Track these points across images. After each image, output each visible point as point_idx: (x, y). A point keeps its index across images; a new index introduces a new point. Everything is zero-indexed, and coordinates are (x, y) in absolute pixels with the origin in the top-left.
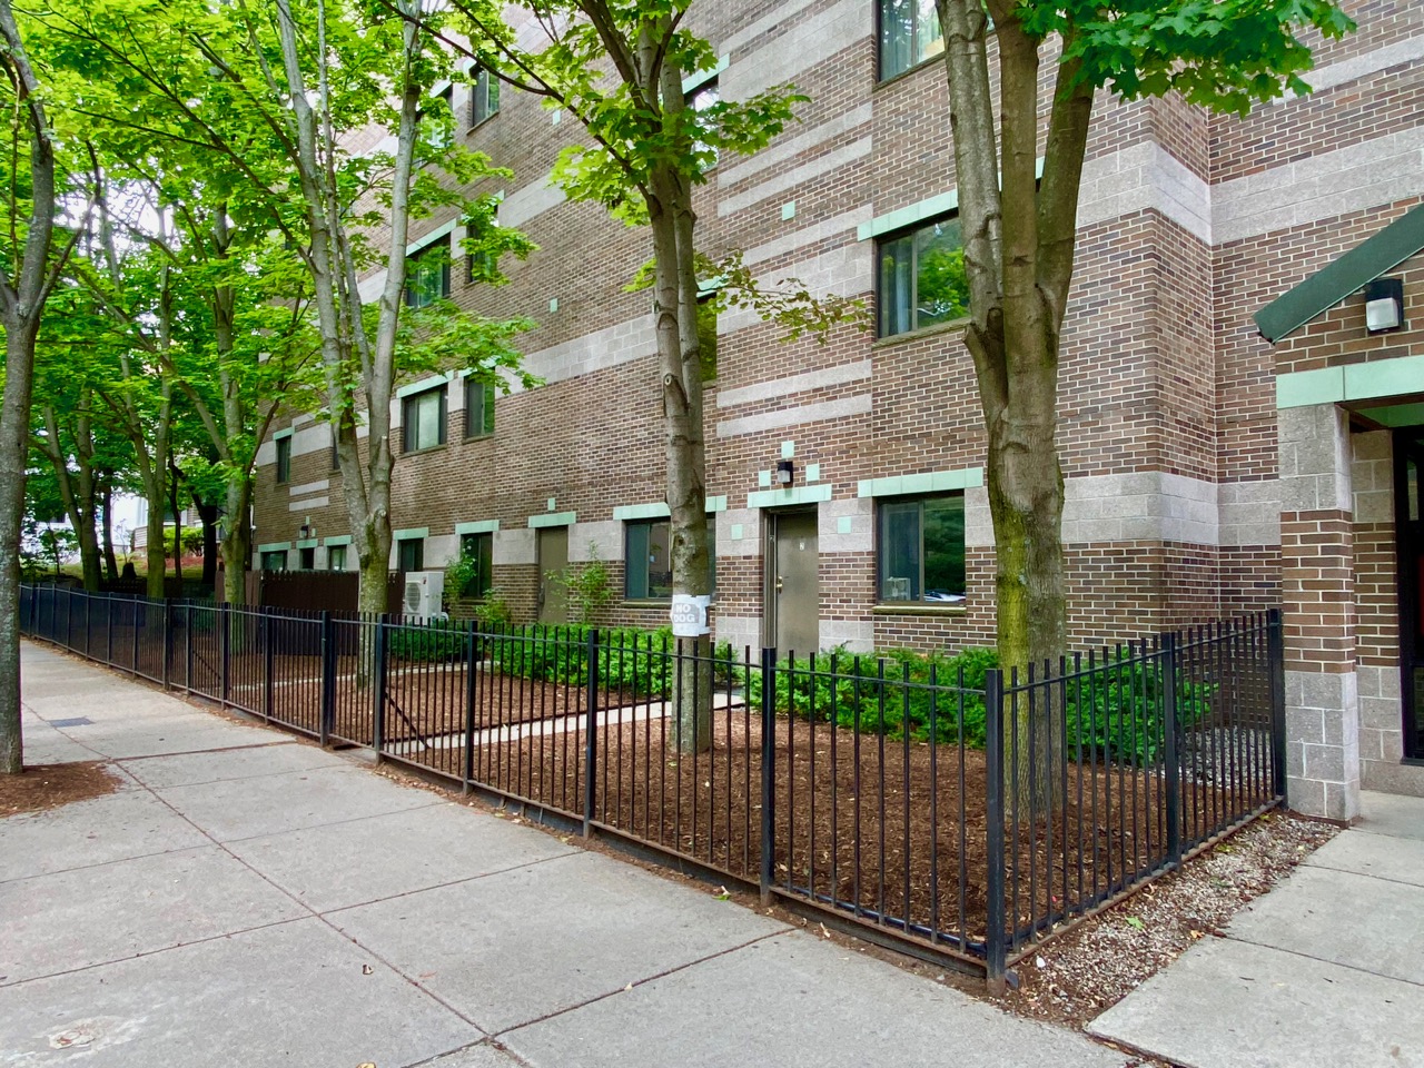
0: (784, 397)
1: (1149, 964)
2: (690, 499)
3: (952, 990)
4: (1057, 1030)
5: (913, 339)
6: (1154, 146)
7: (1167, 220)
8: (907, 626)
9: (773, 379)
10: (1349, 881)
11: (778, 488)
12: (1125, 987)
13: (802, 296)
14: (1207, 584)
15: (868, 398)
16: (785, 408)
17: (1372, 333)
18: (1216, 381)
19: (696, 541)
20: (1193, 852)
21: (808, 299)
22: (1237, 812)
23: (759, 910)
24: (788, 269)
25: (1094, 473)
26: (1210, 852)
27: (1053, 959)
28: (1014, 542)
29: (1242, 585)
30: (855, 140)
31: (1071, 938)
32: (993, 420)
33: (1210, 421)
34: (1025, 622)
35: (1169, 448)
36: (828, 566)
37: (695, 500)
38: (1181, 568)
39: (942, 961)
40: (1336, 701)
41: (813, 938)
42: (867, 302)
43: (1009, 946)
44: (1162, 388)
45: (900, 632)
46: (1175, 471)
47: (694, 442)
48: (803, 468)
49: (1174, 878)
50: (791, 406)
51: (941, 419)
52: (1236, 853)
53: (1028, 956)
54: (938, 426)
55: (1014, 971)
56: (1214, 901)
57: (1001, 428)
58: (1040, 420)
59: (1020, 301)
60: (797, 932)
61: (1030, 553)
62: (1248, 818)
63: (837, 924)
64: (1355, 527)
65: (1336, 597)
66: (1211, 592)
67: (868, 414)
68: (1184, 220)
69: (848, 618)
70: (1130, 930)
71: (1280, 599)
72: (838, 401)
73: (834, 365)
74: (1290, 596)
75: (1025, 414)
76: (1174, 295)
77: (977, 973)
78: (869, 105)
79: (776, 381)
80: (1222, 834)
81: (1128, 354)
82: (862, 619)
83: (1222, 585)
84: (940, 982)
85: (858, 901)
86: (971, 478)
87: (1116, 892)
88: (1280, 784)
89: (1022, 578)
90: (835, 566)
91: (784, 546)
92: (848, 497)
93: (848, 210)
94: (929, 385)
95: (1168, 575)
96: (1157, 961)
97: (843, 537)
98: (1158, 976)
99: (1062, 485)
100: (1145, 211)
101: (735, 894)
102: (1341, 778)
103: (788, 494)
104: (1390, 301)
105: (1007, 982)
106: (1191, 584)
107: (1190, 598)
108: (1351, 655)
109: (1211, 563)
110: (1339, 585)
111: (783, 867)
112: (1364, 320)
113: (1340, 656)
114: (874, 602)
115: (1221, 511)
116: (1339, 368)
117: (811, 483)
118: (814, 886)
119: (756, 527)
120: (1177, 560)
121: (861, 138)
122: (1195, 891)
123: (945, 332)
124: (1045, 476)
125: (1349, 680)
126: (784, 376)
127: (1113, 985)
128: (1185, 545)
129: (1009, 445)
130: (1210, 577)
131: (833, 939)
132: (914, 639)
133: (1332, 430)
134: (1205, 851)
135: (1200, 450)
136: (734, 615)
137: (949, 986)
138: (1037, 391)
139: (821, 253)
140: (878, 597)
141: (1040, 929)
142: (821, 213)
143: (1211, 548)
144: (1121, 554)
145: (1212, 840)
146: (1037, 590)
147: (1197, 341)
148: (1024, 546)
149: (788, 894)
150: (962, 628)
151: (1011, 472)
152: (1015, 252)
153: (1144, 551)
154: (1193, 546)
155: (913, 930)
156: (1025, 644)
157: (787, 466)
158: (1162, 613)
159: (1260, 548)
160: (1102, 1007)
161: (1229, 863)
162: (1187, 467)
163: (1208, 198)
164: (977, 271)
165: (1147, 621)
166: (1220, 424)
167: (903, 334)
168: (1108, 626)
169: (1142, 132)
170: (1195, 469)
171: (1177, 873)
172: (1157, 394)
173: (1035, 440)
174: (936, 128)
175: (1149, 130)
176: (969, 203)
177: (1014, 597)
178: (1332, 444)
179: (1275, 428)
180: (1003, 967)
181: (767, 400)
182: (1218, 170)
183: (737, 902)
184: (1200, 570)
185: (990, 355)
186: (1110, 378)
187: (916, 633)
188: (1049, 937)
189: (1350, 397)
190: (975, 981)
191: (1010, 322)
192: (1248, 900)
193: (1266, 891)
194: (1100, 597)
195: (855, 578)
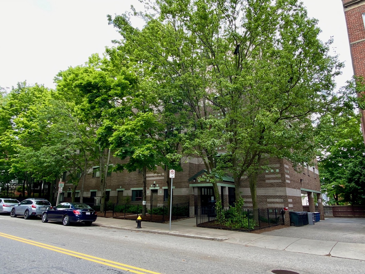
7: (191, 163)
9: (153, 173)
11: (153, 187)
15: (164, 177)
16: (154, 177)
17: (195, 182)
25: (184, 188)
36: (159, 197)
68: (194, 163)
72: (161, 177)
82: (162, 203)
91: (154, 194)
92: (161, 189)
97: (160, 194)
116: (193, 184)
117: (157, 187)
119: (150, 192)
136: (148, 203)
140: (164, 201)
157: (154, 184)
186: (186, 178)
195: (162, 199)
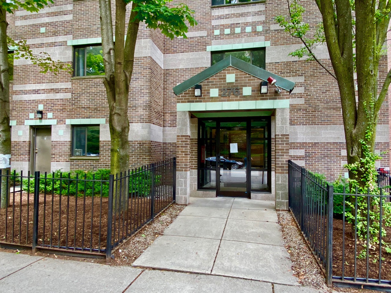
0: (40, 90)
1: (146, 245)
2: (3, 121)
3: (96, 264)
4: (125, 267)
5: (85, 78)
6: (151, 40)
7: (154, 60)
8: (81, 163)
9: (36, 83)
10: (188, 217)
11: (37, 119)
12: (141, 252)
13: (49, 59)
14: (160, 151)
15: (70, 94)
16: (40, 93)
17: (196, 96)
18: (163, 102)
19: (6, 136)
20: (156, 216)
21: (51, 60)
22: (166, 205)
23: (32, 254)
24: (42, 49)
25: (135, 123)
26: (160, 216)
27: (124, 249)
28: (116, 140)
29: (167, 152)
30: (67, 14)
31: (128, 243)
32: (111, 106)
33: (162, 112)
34: (118, 162)
35: (153, 118)
36: (54, 145)
37: (6, 121)
38: (154, 147)
39: (93, 256)
40: (186, 178)
41: (51, 259)
42: (70, 65)
43: (112, 248)
44: (151, 103)
45: (79, 165)
46: (154, 124)
47: (5, 101)
48: (46, 114)
49: (152, 223)
50: (42, 93)
51: (93, 103)
52: (165, 215)
53: (117, 250)
54: (92, 105)
55: (113, 254)
56: (161, 227)
57: (113, 108)
58: (124, 107)
59: (120, 75)
60: (46, 258)
61: (120, 143)
62: (168, 206)
63: (60, 253)
64: (191, 139)
65: (187, 154)
66: (161, 153)
67: (70, 99)
68: (157, 61)
69: (61, 161)
70: (142, 238)
71: (176, 155)
72: (59, 94)
73: (58, 82)
74: (178, 154)
75: (120, 105)
76: (155, 80)
77: (103, 257)
78: (72, 5)
79: (36, 84)
80: (162, 211)
81: (144, 93)
82: (66, 161)
83: (163, 152)
84: (92, 263)
85: (67, 245)
86: (102, 121)
87: (139, 229)
88: (174, 198)
89: (118, 150)
90: (57, 145)
91: (38, 139)
92: (62, 124)
93: (64, 35)
94: (90, 93)
95: (151, 149)
96: (148, 244)
97: (60, 136)
98: (149, 248)
99: (129, 125)
100: (149, 57)
101: (22, 251)
102: (186, 195)
103: (41, 122)
104: (199, 90)
105: (111, 258)
106: (156, 151)
107: (156, 155)
108: (189, 167)
109: (161, 146)
110: (187, 152)
111: (41, 240)
112: (194, 94)
113: (187, 168)
114: (70, 156)
115: (163, 134)
116: (189, 103)
117: (49, 119)
118: (52, 243)
119: (28, 132)
120: (154, 146)
121: (69, 14)
122: (157, 225)
123: (95, 78)
124: (125, 122)
125: (188, 173)
126: (40, 83)
127: (138, 252)
128: (155, 142)
129: (115, 113)
130: (161, 150)
131: (58, 258)
132: (83, 167)
133: (187, 118)
134: (159, 215)
135: (159, 119)
136: (18, 161)
137: (95, 263)
138: (123, 99)
139: (54, 46)
140: (72, 154)
141: (120, 242)
142: (55, 34)
143: (161, 143)
144: (141, 144)
145: (160, 212)
146: (122, 153)
147: (159, 92)
148: (119, 141)
149: (43, 247)
150: (98, 163)
151: (116, 121)
152: (118, 61)
153: (146, 143)
154: (157, 142)
155: (85, 250)
156: (118, 167)
157: (41, 112)
158: (150, 159)
159: (171, 143)
160: (136, 258)
161: (164, 217)
162: (157, 123)
163: (163, 57)
164: (107, 63)
165: (146, 160)
166: (164, 113)
167: (81, 76)
168: (137, 162)
169: (149, 36)
170: (158, 123)
171: (153, 222)
172: (150, 104)
173: (123, 113)
174: (93, 18)
175: (150, 36)
176: (105, 43)
177: (116, 155)
178: (187, 120)
179: (176, 115)
180: (110, 254)
181: (33, 90)
182: (165, 51)
183: (24, 253)
184: (158, 148)
185: (110, 88)
186: (139, 98)
187: (84, 165)
188: (122, 244)
189: (191, 110)
190: (102, 260)
191: (116, 79)
192: (168, 225)
193: (172, 223)
194: (135, 155)
195: (64, 149)
